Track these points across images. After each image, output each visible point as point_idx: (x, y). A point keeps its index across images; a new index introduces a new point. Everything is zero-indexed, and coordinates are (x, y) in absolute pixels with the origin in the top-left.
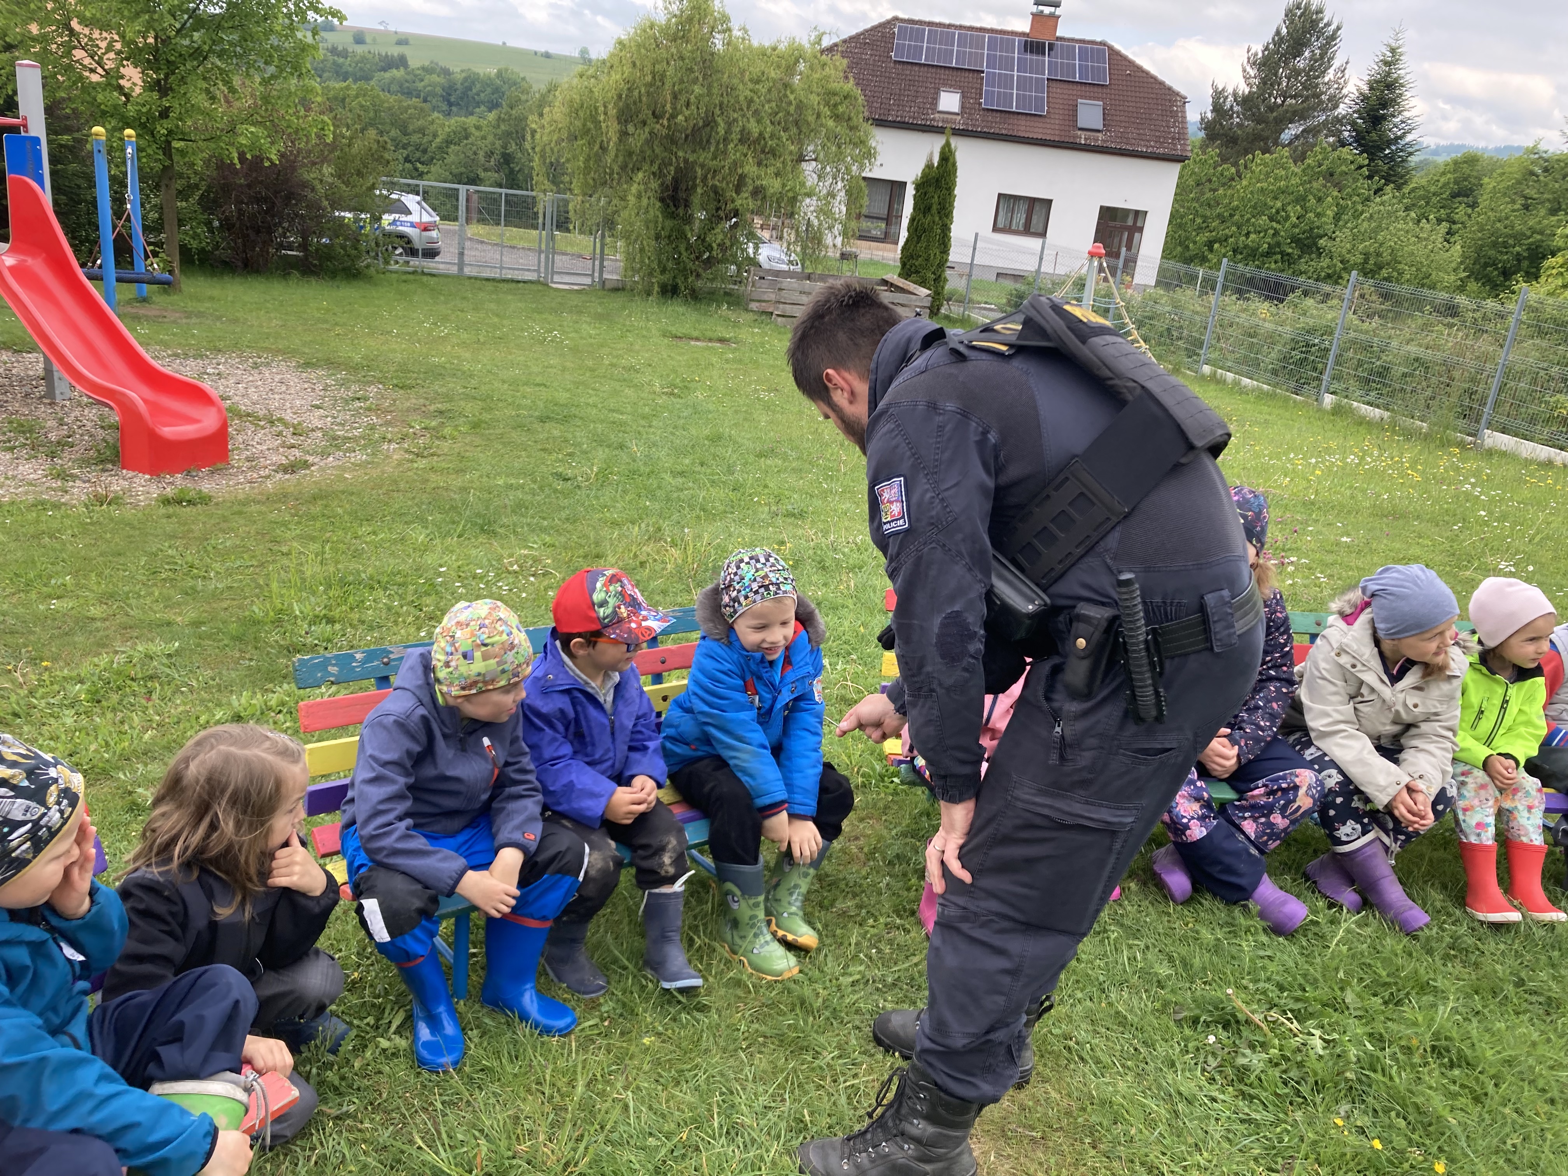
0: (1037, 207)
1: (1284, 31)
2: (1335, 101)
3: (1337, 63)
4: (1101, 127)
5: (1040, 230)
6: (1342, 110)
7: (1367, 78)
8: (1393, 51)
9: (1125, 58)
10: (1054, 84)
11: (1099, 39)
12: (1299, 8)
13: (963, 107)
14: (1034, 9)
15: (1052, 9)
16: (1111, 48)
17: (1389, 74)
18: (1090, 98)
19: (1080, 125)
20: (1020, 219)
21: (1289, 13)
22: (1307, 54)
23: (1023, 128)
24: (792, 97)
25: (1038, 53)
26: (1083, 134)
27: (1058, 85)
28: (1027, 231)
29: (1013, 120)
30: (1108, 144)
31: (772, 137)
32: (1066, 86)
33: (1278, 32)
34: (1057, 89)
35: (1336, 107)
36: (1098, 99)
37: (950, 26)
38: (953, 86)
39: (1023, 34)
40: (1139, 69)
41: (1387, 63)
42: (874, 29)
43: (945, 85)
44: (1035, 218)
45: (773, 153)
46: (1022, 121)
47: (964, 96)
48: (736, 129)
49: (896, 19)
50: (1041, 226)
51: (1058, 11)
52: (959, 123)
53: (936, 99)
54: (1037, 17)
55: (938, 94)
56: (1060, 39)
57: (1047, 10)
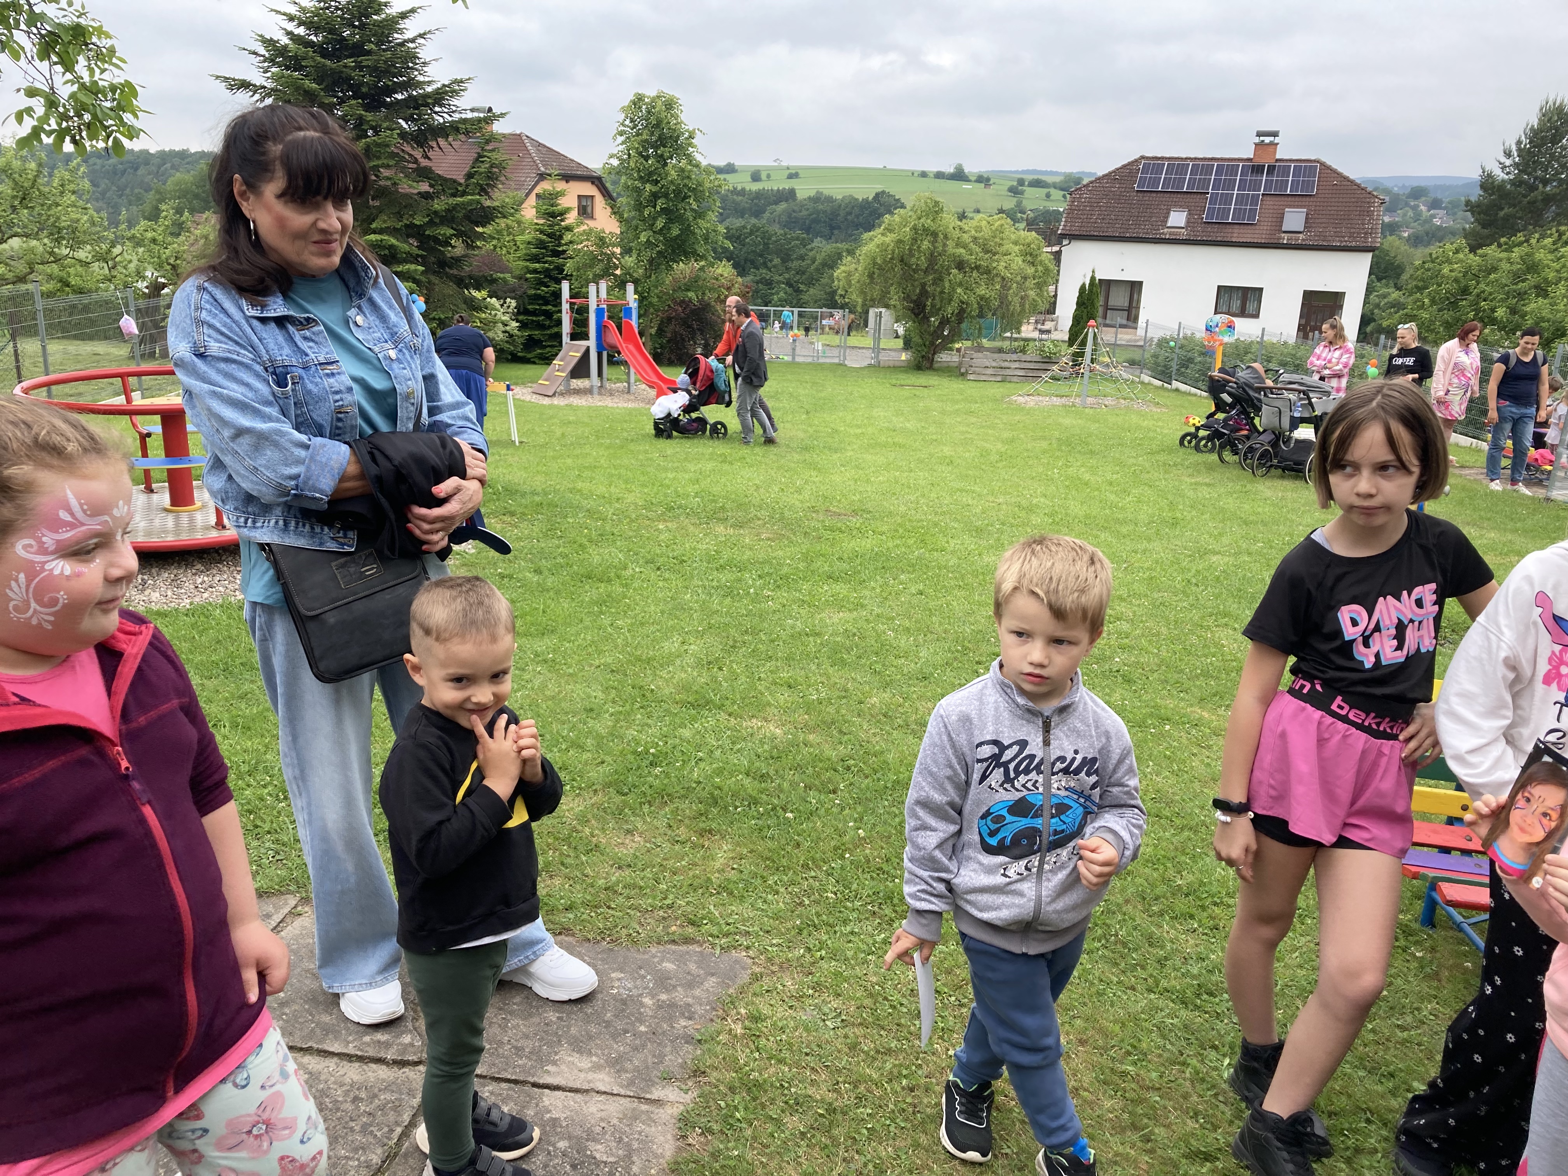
0: (1251, 295)
4: (1302, 229)
5: (1254, 312)
9: (1334, 172)
10: (1268, 198)
11: (1312, 158)
13: (1188, 222)
14: (1257, 140)
15: (1272, 139)
16: (1323, 164)
18: (1297, 207)
19: (1284, 229)
20: (1236, 304)
25: (1257, 174)
26: (1286, 236)
27: (1271, 198)
28: (1243, 313)
29: (1229, 229)
30: (1307, 242)
32: (1277, 198)
34: (1269, 201)
36: (1301, 207)
37: (1186, 159)
38: (1181, 206)
39: (1247, 160)
40: (1344, 179)
42: (1124, 166)
43: (1175, 206)
44: (1249, 304)
46: (1236, 230)
47: (1190, 214)
49: (1143, 157)
50: (1254, 309)
51: (1277, 140)
52: (1184, 234)
53: (1167, 217)
54: (1259, 146)
55: (1169, 213)
56: (1277, 160)
57: (1267, 140)
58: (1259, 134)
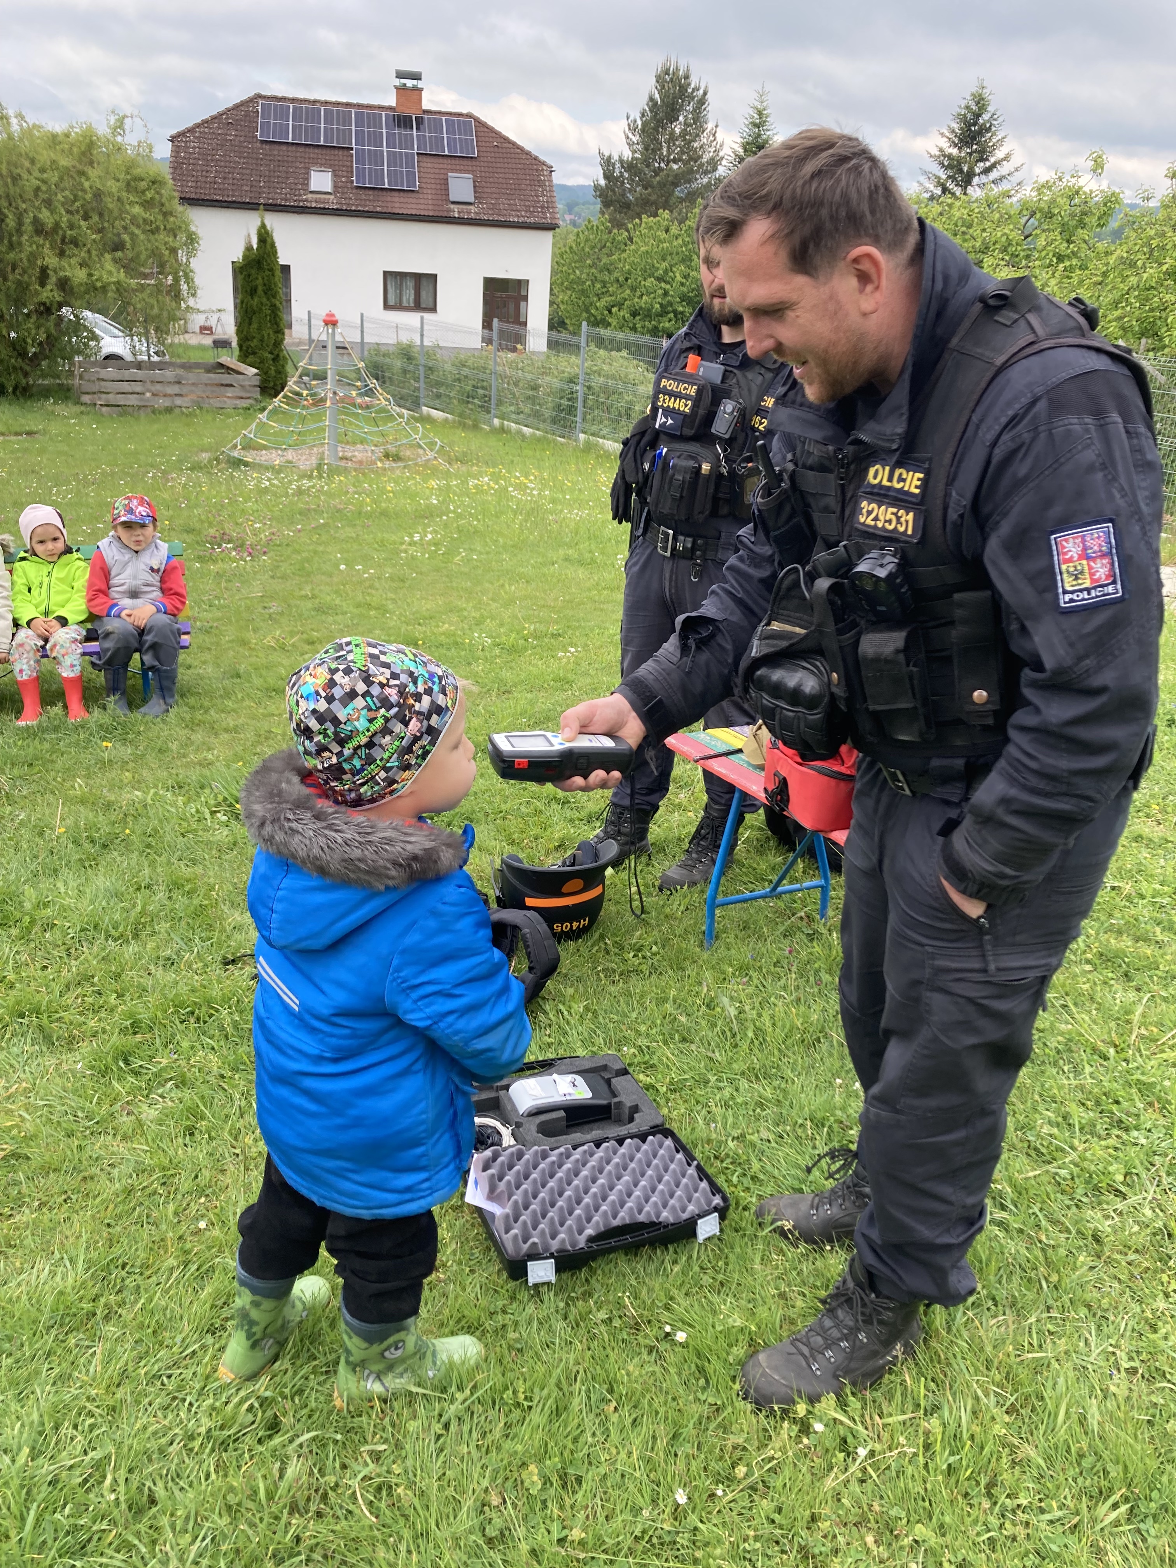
0: (424, 282)
1: (657, 96)
2: (714, 163)
3: (710, 126)
4: (472, 200)
5: (431, 305)
6: (721, 171)
7: (739, 140)
8: (760, 113)
9: (491, 130)
10: (425, 159)
11: (465, 111)
12: (667, 73)
13: (335, 186)
14: (397, 82)
15: (415, 82)
16: (477, 120)
17: (759, 135)
18: (460, 171)
19: (452, 199)
20: (409, 296)
21: (659, 79)
22: (681, 118)
23: (397, 204)
24: (87, 185)
25: (405, 127)
26: (456, 208)
27: (428, 159)
28: (418, 306)
29: (388, 197)
30: (481, 217)
31: (71, 227)
32: (436, 160)
33: (651, 99)
34: (428, 163)
35: (715, 169)
36: (468, 172)
37: (315, 102)
38: (322, 165)
39: (390, 108)
40: (506, 140)
41: (756, 125)
42: (236, 107)
43: (315, 164)
44: (424, 294)
45: (75, 242)
46: (396, 198)
47: (335, 175)
48: (27, 220)
49: (259, 96)
50: (431, 300)
51: (420, 84)
52: (333, 202)
53: (307, 179)
54: (401, 90)
55: (308, 173)
56: (426, 112)
57: (410, 83)
58: (400, 75)
